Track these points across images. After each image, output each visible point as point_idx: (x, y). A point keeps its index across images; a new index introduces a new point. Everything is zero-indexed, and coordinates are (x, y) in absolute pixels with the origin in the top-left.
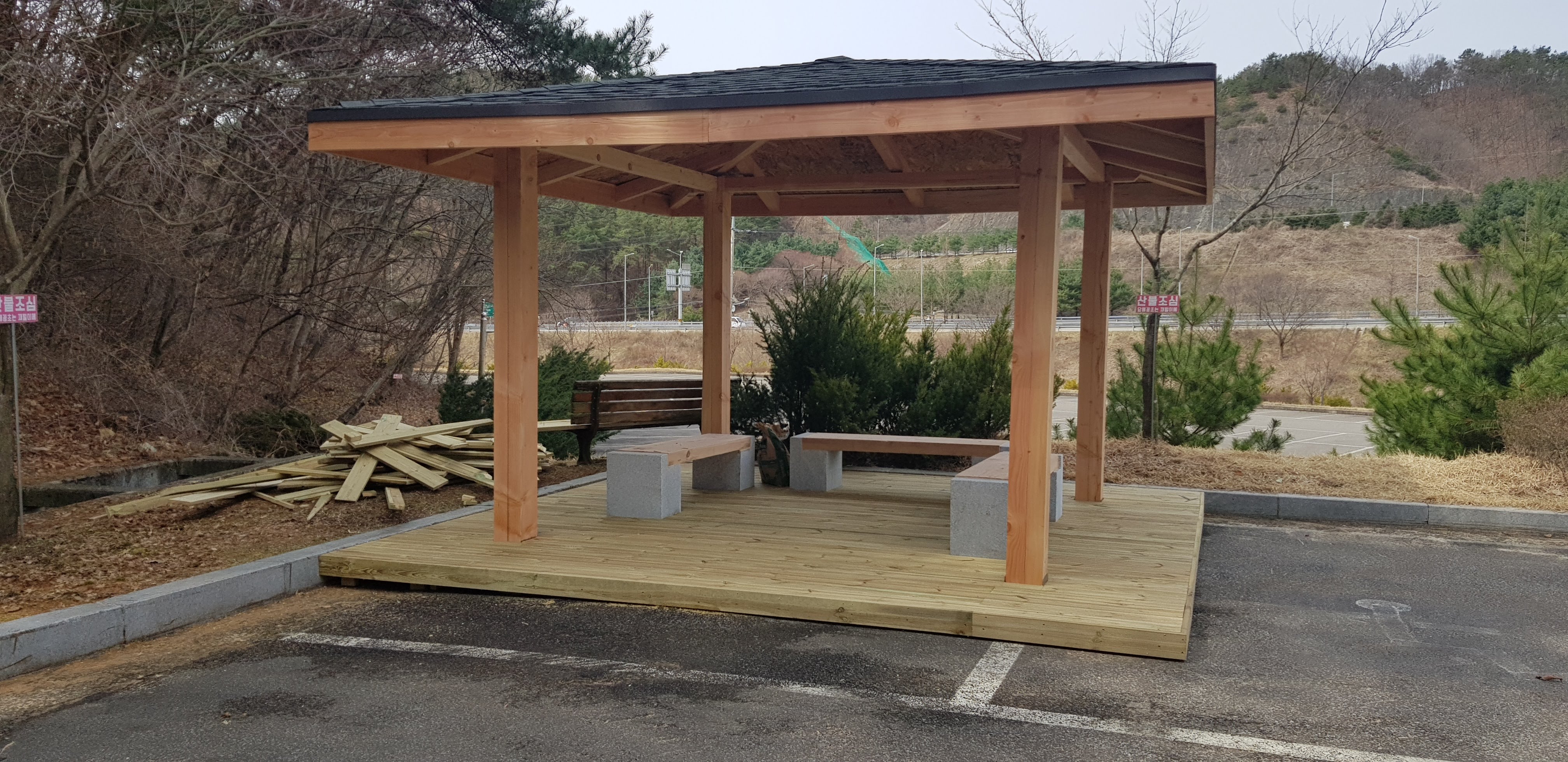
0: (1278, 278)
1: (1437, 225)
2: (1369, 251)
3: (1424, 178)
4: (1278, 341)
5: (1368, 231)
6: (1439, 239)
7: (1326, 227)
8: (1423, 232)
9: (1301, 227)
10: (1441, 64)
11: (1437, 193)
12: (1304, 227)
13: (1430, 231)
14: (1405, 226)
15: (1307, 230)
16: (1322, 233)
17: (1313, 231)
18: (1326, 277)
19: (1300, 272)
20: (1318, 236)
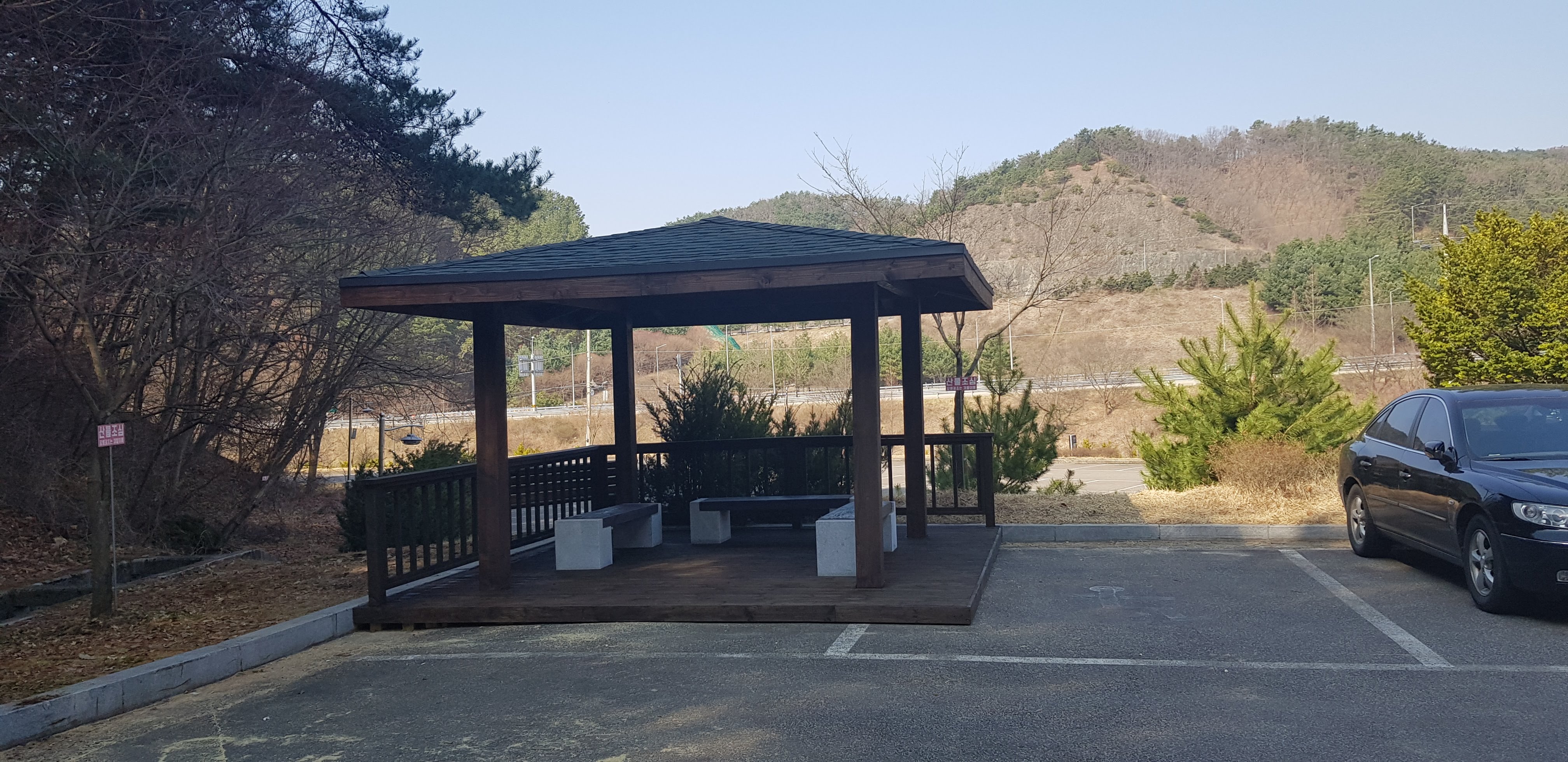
1: (1237, 284)
2: (1181, 311)
3: (1226, 240)
5: (1178, 292)
6: (1241, 298)
7: (1140, 290)
8: (1227, 292)
9: (1118, 291)
10: (1235, 134)
11: (1238, 254)
12: (1121, 291)
13: (1233, 290)
14: (1211, 286)
15: (1124, 294)
16: (1138, 296)
17: (1129, 295)
18: (1143, 337)
19: (1120, 334)
20: (1133, 299)
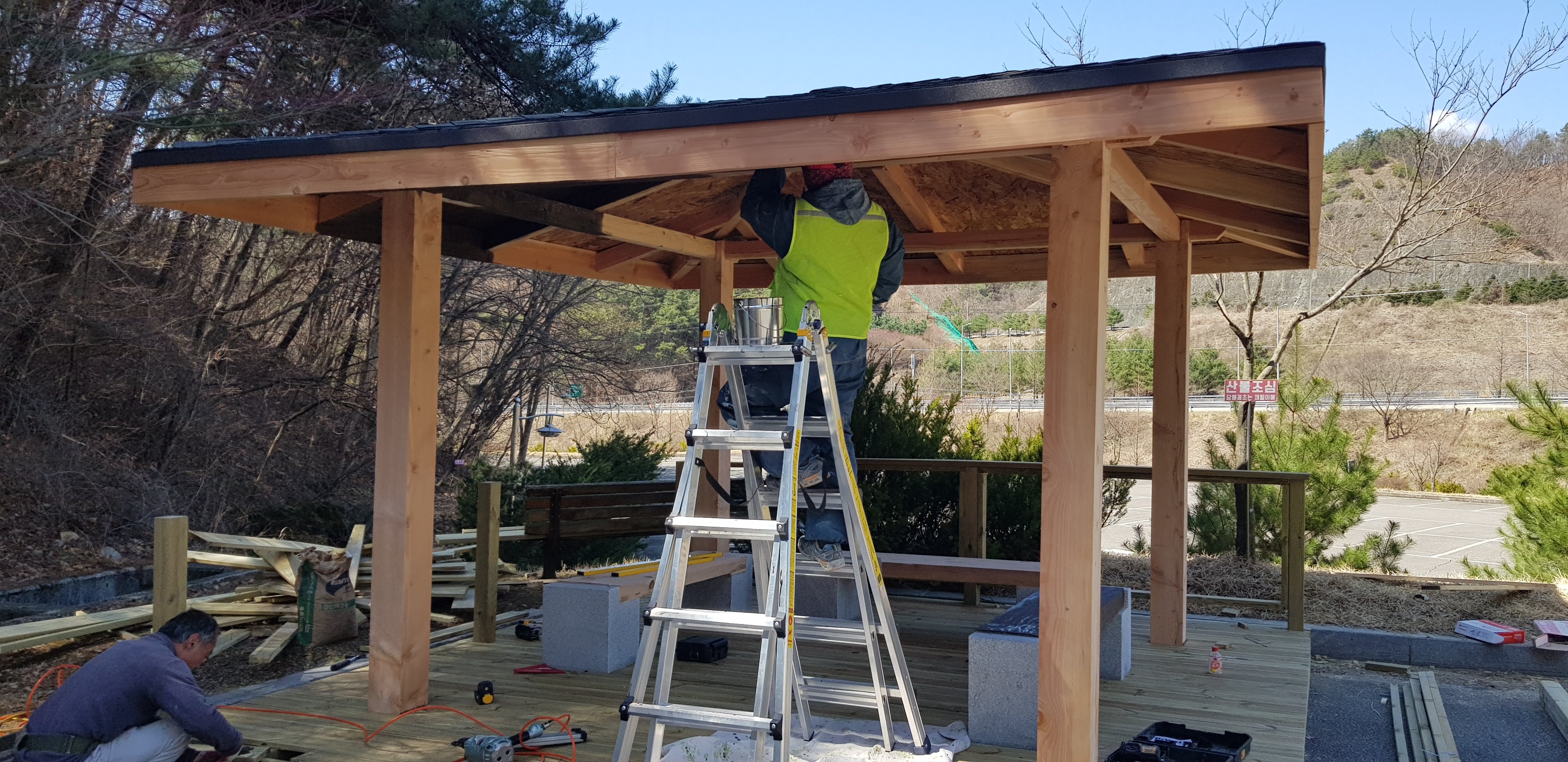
0: (1381, 356)
1: (1546, 300)
2: (1475, 328)
3: (1530, 253)
4: (1383, 422)
5: (1473, 307)
6: (1547, 315)
7: (1428, 303)
8: (1531, 308)
9: (1402, 304)
10: (1543, 137)
11: (1542, 269)
12: (1406, 303)
13: (1538, 307)
14: (1511, 301)
15: (1409, 306)
16: (1425, 310)
17: (1415, 308)
18: (1431, 354)
19: (1403, 350)
20: (1421, 312)
